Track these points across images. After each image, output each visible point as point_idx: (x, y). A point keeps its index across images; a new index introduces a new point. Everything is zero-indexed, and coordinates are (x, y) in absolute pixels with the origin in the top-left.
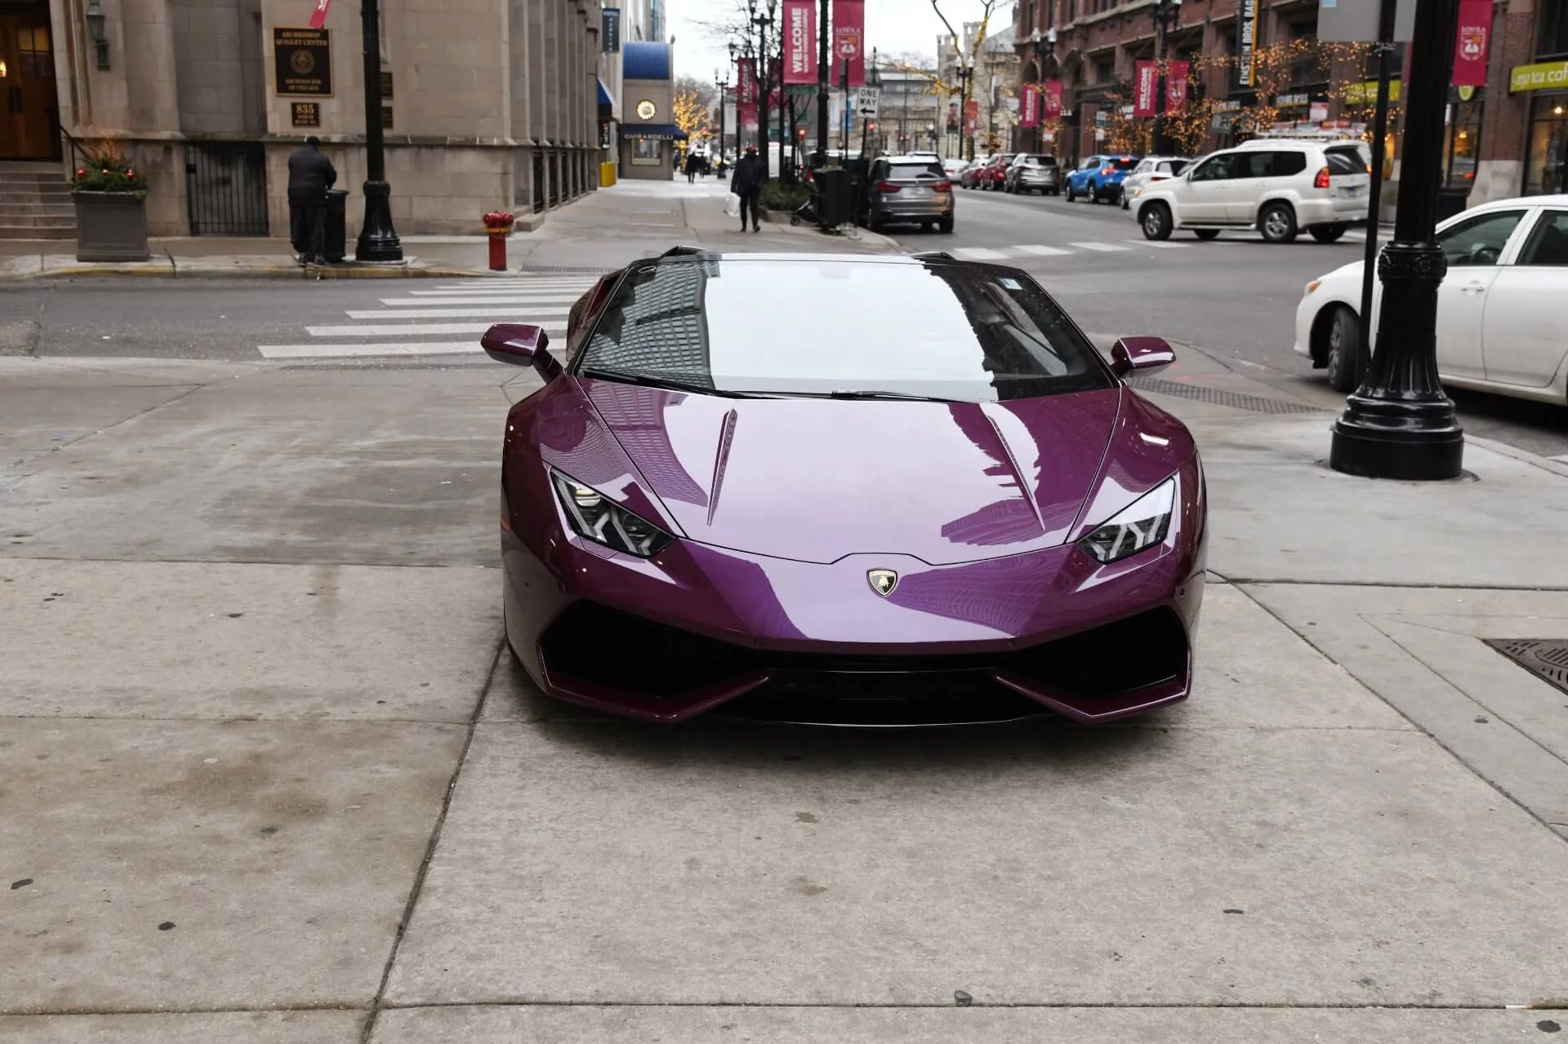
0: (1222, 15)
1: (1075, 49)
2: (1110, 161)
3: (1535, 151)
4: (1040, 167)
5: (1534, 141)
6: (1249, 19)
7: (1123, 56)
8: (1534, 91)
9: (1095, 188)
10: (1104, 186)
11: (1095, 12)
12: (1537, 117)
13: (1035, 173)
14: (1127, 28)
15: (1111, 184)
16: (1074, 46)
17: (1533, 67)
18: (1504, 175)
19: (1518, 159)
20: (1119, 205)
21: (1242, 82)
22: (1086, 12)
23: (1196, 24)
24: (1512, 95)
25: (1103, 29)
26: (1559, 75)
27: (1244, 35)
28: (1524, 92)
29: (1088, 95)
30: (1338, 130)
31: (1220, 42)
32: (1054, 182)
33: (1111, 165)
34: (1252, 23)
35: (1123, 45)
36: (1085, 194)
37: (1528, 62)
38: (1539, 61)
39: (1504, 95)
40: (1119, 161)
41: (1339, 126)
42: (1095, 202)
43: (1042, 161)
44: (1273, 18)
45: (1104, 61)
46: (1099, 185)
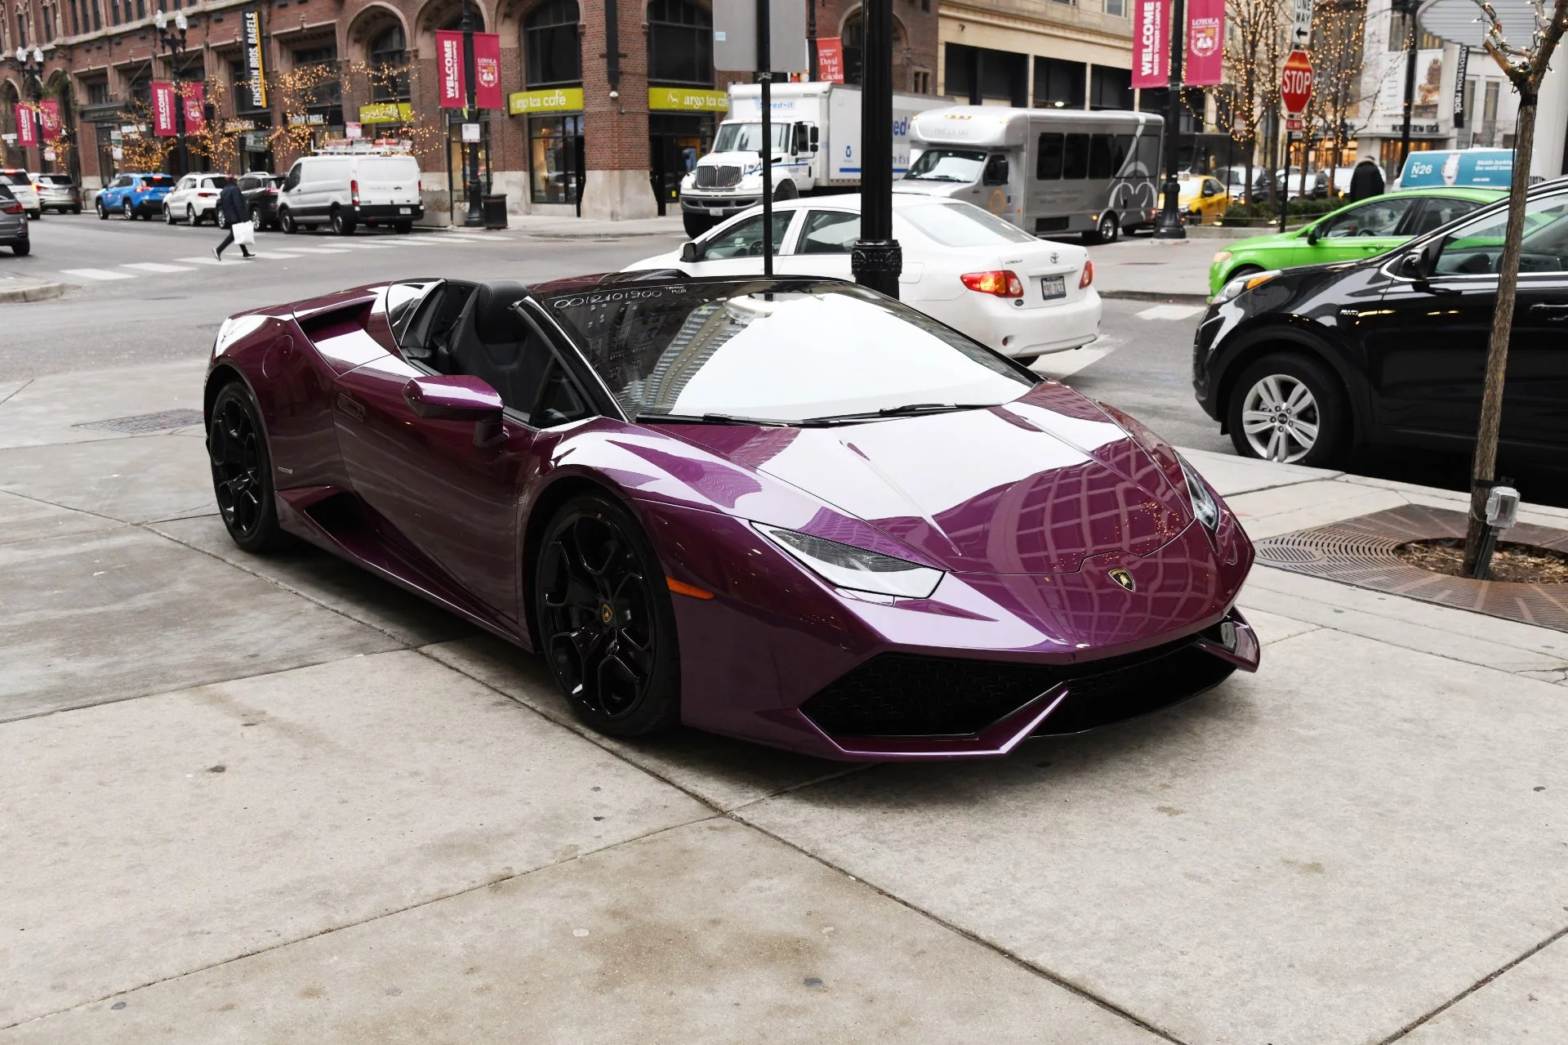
0: (222, 41)
1: (60, 69)
2: (143, 179)
3: (536, 164)
4: (56, 186)
5: (535, 155)
6: (253, 46)
7: (117, 77)
8: (529, 114)
9: (131, 205)
10: (141, 202)
11: (76, 32)
12: (534, 135)
13: (52, 192)
14: (116, 50)
15: (148, 201)
16: (57, 66)
17: (525, 94)
18: (515, 184)
19: (525, 170)
20: (165, 221)
21: (255, 104)
22: (66, 33)
23: (194, 49)
24: (512, 116)
25: (88, 51)
26: (552, 101)
27: (251, 60)
28: (521, 115)
29: (93, 115)
30: (388, 147)
31: (223, 64)
32: (74, 200)
33: (144, 183)
34: (256, 49)
35: (114, 67)
36: (121, 211)
37: (521, 90)
38: (529, 89)
39: (506, 117)
40: (152, 178)
41: (387, 144)
42: (133, 218)
43: (56, 180)
44: (275, 45)
45: (95, 83)
46: (136, 203)
